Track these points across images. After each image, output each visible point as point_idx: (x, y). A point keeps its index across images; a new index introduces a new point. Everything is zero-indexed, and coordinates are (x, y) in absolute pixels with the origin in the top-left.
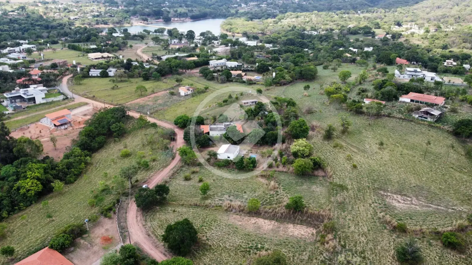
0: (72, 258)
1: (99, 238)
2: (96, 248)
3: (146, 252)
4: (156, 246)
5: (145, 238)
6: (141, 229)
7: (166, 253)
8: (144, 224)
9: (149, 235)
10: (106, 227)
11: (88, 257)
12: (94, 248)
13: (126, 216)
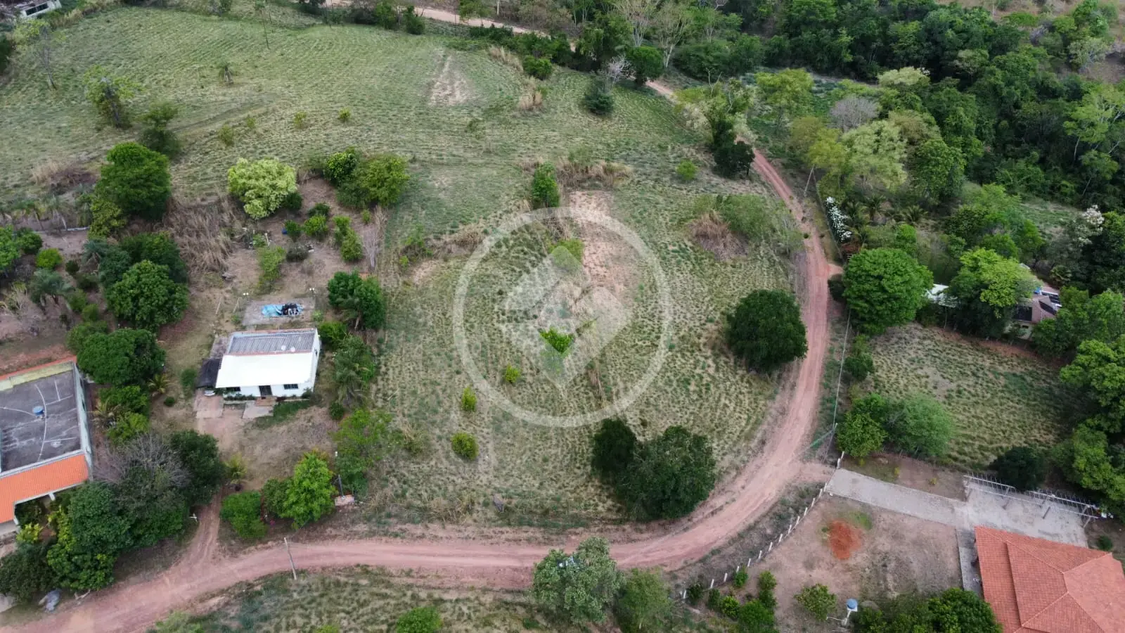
0: (952, 580)
1: (851, 562)
2: (884, 544)
3: (812, 425)
4: (782, 414)
5: (773, 449)
6: (752, 476)
7: (788, 386)
8: (734, 473)
9: (763, 442)
10: (803, 572)
11: (919, 543)
12: (887, 547)
13: (733, 541)
